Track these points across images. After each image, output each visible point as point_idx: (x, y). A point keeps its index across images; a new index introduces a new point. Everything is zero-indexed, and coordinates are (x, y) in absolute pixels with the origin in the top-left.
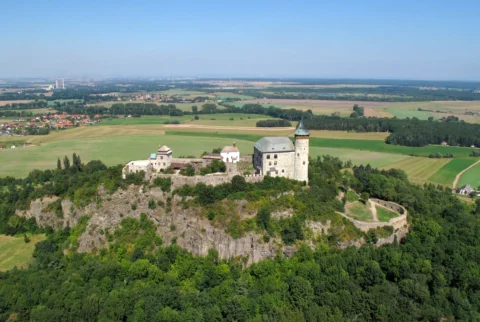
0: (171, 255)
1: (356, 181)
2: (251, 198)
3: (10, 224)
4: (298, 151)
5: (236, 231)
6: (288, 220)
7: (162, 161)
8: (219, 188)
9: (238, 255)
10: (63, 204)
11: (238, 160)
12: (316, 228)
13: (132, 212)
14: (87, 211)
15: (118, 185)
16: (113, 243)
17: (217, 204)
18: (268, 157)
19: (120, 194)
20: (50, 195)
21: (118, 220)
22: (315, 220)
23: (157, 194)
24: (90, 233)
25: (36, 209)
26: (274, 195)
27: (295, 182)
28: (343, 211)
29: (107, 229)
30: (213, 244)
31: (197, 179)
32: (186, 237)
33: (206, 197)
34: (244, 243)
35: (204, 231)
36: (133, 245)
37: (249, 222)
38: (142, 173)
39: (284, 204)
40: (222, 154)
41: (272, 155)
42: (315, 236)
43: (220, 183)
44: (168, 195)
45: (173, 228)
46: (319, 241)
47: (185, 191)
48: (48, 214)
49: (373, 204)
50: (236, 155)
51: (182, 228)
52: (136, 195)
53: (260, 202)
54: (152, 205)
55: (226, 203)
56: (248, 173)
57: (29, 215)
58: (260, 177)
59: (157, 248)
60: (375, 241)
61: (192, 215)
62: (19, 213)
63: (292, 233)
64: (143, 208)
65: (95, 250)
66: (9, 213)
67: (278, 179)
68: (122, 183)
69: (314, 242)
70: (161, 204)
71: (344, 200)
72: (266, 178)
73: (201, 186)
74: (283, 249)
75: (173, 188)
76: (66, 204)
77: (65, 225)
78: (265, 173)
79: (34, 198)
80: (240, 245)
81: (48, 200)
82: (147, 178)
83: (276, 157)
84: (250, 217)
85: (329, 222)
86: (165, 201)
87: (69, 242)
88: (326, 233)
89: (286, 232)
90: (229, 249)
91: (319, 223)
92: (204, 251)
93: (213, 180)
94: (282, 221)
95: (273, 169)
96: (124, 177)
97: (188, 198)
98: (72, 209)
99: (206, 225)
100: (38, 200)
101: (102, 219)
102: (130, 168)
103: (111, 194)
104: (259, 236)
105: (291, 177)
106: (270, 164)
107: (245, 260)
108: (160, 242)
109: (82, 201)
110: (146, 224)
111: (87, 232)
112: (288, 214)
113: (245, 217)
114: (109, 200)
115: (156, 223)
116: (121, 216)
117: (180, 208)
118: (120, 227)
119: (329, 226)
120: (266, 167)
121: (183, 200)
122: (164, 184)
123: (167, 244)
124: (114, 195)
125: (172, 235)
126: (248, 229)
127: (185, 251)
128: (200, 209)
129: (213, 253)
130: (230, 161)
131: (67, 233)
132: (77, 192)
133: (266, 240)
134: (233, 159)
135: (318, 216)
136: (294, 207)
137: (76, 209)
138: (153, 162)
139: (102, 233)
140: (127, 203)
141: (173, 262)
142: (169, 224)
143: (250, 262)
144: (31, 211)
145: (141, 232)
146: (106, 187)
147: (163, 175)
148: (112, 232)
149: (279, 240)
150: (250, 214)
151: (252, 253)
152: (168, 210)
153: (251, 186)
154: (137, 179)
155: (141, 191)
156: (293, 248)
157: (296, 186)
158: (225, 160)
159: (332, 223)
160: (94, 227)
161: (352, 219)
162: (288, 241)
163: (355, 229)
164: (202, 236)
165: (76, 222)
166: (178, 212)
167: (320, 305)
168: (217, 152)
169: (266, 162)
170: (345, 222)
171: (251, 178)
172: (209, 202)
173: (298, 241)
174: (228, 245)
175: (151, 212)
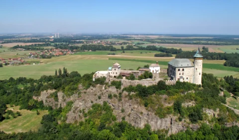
0: (122, 127)
1: (228, 85)
2: (169, 94)
3: (30, 104)
4: (196, 67)
5: (161, 114)
6: (192, 108)
7: (115, 72)
8: (150, 88)
9: (163, 128)
10: (58, 94)
11: (159, 72)
12: (210, 113)
13: (98, 100)
14: (72, 98)
15: (91, 85)
16: (87, 118)
17: (149, 97)
18: (179, 70)
19: (91, 90)
20: (51, 89)
21: (90, 104)
22: (209, 108)
23: (113, 90)
24: (74, 112)
25: (43, 96)
26: (183, 92)
27: (194, 85)
28: (225, 103)
29: (83, 110)
30: (148, 121)
31: (136, 82)
32: (131, 116)
33: (143, 92)
34: (166, 121)
35: (142, 113)
36: (99, 120)
37: (169, 109)
38: (104, 78)
39: (189, 98)
40: (150, 68)
41: (181, 69)
42: (210, 118)
44: (120, 91)
45: (123, 111)
46: (212, 121)
47: (130, 89)
48: (50, 99)
50: (158, 68)
51: (129, 111)
52: (101, 91)
53: (175, 97)
54: (110, 97)
55: (155, 97)
56: (166, 79)
57: (40, 99)
58: (173, 82)
59: (113, 122)
61: (134, 104)
62: (35, 98)
63: (195, 116)
64: (105, 98)
65: (76, 122)
66: (30, 98)
67: (184, 83)
68: (93, 83)
69: (209, 122)
70: (115, 96)
71: (225, 96)
72: (177, 82)
73: (139, 86)
74: (191, 126)
75: (122, 87)
76: (60, 94)
77: (59, 106)
78: (177, 80)
79: (43, 90)
80: (164, 122)
81: (50, 91)
82: (107, 81)
83: (183, 70)
84: (170, 105)
85: (218, 110)
86: (118, 95)
87: (62, 116)
88: (216, 116)
89: (192, 115)
90: (157, 125)
91: (212, 110)
92: (142, 125)
93: (146, 83)
94: (188, 108)
95: (181, 77)
96: (94, 80)
97: (132, 93)
98: (63, 97)
99: (143, 109)
100: (45, 91)
101: (81, 104)
102: (97, 75)
103: (86, 89)
104: (175, 118)
105: (192, 82)
106: (180, 74)
107: (167, 132)
108: (115, 119)
109: (69, 92)
110: (106, 107)
111: (72, 111)
112: (191, 104)
113: (167, 105)
114: (85, 93)
115: (113, 107)
116: (92, 102)
117: (127, 99)
118: (91, 109)
119: (218, 112)
120: (178, 76)
121: (129, 94)
122: (117, 85)
123: (119, 121)
124: (88, 90)
125: (122, 115)
126: (169, 113)
127: (130, 125)
128: (139, 100)
129: (147, 127)
130: (155, 72)
131: (60, 110)
132: (67, 88)
133: (180, 120)
134: (156, 71)
135: (211, 106)
136: (195, 100)
137: (65, 97)
138: (110, 72)
139: (80, 112)
140: (96, 95)
141: (123, 132)
142: (121, 108)
143: (169, 133)
144: (41, 97)
145: (104, 112)
146: (84, 85)
147: (116, 80)
148: (86, 111)
149: (188, 120)
150: (169, 103)
151: (171, 127)
152: (120, 100)
153: (170, 87)
154: (101, 81)
155: (103, 88)
156: (197, 126)
157: (195, 87)
158: (152, 71)
159: (220, 110)
160: (76, 108)
161: (232, 109)
162: (193, 121)
163: (235, 114)
164: (141, 116)
165: (65, 104)
166: (126, 101)
168: (147, 67)
169: (177, 73)
170: (228, 110)
171: (169, 82)
172: (145, 96)
173: (199, 121)
174: (157, 122)
175: (110, 100)
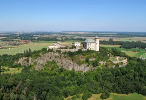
0: (62, 70)
1: (112, 52)
2: (83, 55)
3: (14, 65)
4: (96, 43)
5: (80, 64)
6: (94, 61)
7: (58, 46)
8: (74, 52)
9: (80, 70)
11: (79, 46)
12: (102, 63)
13: (50, 59)
14: (36, 60)
15: (46, 52)
16: (45, 67)
17: (74, 56)
18: (88, 44)
19: (46, 55)
20: (25, 57)
21: (46, 61)
22: (101, 61)
23: (57, 54)
24: (38, 65)
25: (21, 61)
26: (90, 54)
27: (96, 51)
28: (109, 59)
29: (43, 64)
30: (73, 67)
31: (68, 50)
32: (66, 65)
33: (71, 54)
34: (82, 67)
35: (71, 63)
36: (50, 68)
38: (53, 49)
39: (93, 57)
40: (75, 44)
41: (89, 44)
42: (102, 65)
43: (75, 51)
45: (62, 63)
46: (103, 66)
47: (65, 53)
48: (25, 62)
49: (117, 58)
50: (79, 44)
51: (64, 63)
52: (51, 55)
53: (86, 56)
54: (56, 57)
55: (77, 56)
56: (82, 48)
57: (19, 63)
58: (86, 50)
59: (57, 69)
60: (118, 66)
61: (67, 60)
62: (16, 62)
63: (95, 64)
64: (53, 58)
65: (39, 70)
66: (13, 62)
67: (91, 50)
68: (47, 52)
69: (101, 66)
70: (58, 57)
71: (109, 56)
72: (87, 50)
73: (69, 52)
74: (93, 68)
75: (61, 53)
76: (30, 59)
77: (29, 65)
78: (87, 49)
79: (20, 58)
82: (54, 50)
83: (90, 44)
84: (83, 60)
85: (105, 61)
86: (59, 56)
87: (32, 68)
88: (105, 64)
89: (93, 64)
90: (78, 68)
91: (103, 62)
92: (71, 69)
93: (73, 50)
94: (92, 61)
95: (89, 48)
96: (47, 50)
97: (66, 55)
98: (32, 60)
100: (21, 58)
101: (41, 61)
102: (49, 48)
103: (44, 54)
104: (86, 65)
105: (94, 50)
106: (89, 46)
107: (82, 72)
108: (58, 67)
109: (35, 58)
110: (54, 62)
111: (37, 65)
112: (94, 59)
113: (82, 60)
114: (43, 56)
115: (57, 62)
116: (47, 60)
117: (64, 58)
118: (47, 63)
119: (105, 62)
120: (88, 47)
122: (59, 52)
123: (60, 67)
124: (45, 55)
125: (61, 65)
126: (83, 63)
127: (65, 69)
128: (69, 58)
129: (73, 70)
130: (77, 46)
131: (31, 66)
132: (33, 55)
133: (88, 66)
135: (102, 60)
136: (96, 58)
137: (33, 60)
138: (55, 46)
139: (41, 65)
140: (49, 57)
141: (62, 72)
142: (61, 62)
143: (83, 72)
144: (19, 62)
145: (52, 64)
146: (42, 53)
147: (59, 50)
148: (44, 65)
149: (92, 66)
150: (83, 59)
151: (84, 70)
152: (60, 58)
153: (84, 52)
154: (51, 50)
155: (52, 53)
156: (96, 68)
157: (96, 52)
158: (76, 45)
159: (106, 62)
160: (39, 63)
161: (112, 60)
162: (94, 66)
163: (113, 63)
164: (70, 65)
165: (33, 63)
166: (63, 59)
167: (104, 80)
169: (87, 45)
170: (110, 61)
171: (83, 50)
172: (72, 56)
173: (97, 66)
174: (77, 68)
175: (55, 59)
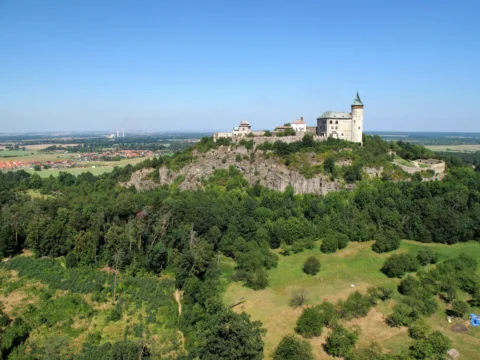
0: (257, 191)
1: (400, 149)
2: (317, 151)
4: (354, 119)
5: (308, 174)
6: (349, 167)
7: (244, 131)
8: (291, 144)
9: (310, 192)
10: (160, 171)
11: (305, 130)
12: (371, 173)
13: (223, 165)
14: (182, 172)
15: (211, 147)
16: (209, 186)
17: (292, 154)
18: (331, 122)
19: (212, 153)
20: (148, 167)
21: (211, 171)
22: (370, 167)
23: (243, 151)
24: (189, 181)
25: (136, 179)
26: (336, 149)
27: (352, 143)
28: (393, 161)
29: (202, 177)
30: (290, 183)
31: (273, 140)
32: (268, 178)
33: (283, 150)
34: (314, 182)
35: (282, 173)
36: (224, 188)
37: (318, 167)
38: (230, 139)
39: (346, 157)
40: (292, 126)
41: (334, 121)
42: (371, 178)
43: (293, 141)
44: (252, 151)
45: (256, 174)
46: (374, 182)
47: (266, 146)
48: (147, 182)
49: (416, 163)
50: (303, 127)
51: (264, 172)
52: (226, 153)
53: (326, 154)
54: (238, 159)
56: (314, 135)
57: (129, 184)
58: (325, 138)
59: (244, 188)
60: (420, 179)
61: (272, 163)
62: (122, 185)
63: (352, 176)
64: (231, 162)
66: (113, 184)
67: (338, 140)
68: (214, 145)
69: (370, 182)
70: (245, 158)
71: (392, 156)
72: (329, 138)
73: (278, 143)
74: (346, 186)
75: (255, 146)
76: (163, 171)
78: (328, 135)
79: (134, 171)
80: (311, 185)
81: (146, 171)
82: (234, 141)
83: (337, 123)
84: (318, 164)
85: (382, 168)
86: (249, 156)
88: (380, 176)
89: (347, 174)
90: (304, 187)
91: (374, 169)
92: (282, 189)
93: (288, 140)
94: (344, 168)
95: (335, 132)
96: (215, 140)
97: (268, 152)
98: (168, 174)
99: (285, 171)
100: (138, 172)
101: (198, 170)
102: (219, 135)
104: (327, 177)
105: (349, 139)
106: (332, 128)
108: (246, 184)
109: (177, 166)
110: (233, 172)
111: (186, 180)
112: (348, 163)
113: (315, 163)
114: (204, 156)
115: (242, 171)
116: (214, 168)
117: (262, 159)
118: (213, 176)
119: (382, 171)
120: (329, 131)
121: (265, 153)
122: (248, 145)
123: (252, 185)
124: (208, 153)
125: (256, 178)
126: (317, 172)
127: (267, 189)
128: (278, 159)
129: (290, 190)
130: (299, 130)
132: (173, 161)
133: (332, 180)
134: (301, 129)
135: (373, 164)
136: (353, 159)
137: (172, 173)
138: (237, 132)
139: (198, 180)
140: (218, 159)
141: (258, 196)
142: (253, 171)
144: (132, 182)
146: (200, 150)
147: (247, 139)
148: (207, 179)
149: (342, 181)
150: (318, 161)
151: (321, 189)
152: (252, 161)
153: (319, 144)
154: (225, 141)
155: (229, 149)
156: (354, 186)
157: (353, 145)
158: (294, 129)
159: (384, 169)
160: (192, 176)
161: (400, 165)
162: (349, 180)
163: (404, 172)
164: (280, 176)
165: (172, 182)
166: (260, 162)
167: (381, 207)
168: (289, 125)
169: (329, 126)
170: (395, 167)
171: (316, 138)
172: (286, 153)
173: (357, 182)
174: (302, 184)
175: (238, 164)
